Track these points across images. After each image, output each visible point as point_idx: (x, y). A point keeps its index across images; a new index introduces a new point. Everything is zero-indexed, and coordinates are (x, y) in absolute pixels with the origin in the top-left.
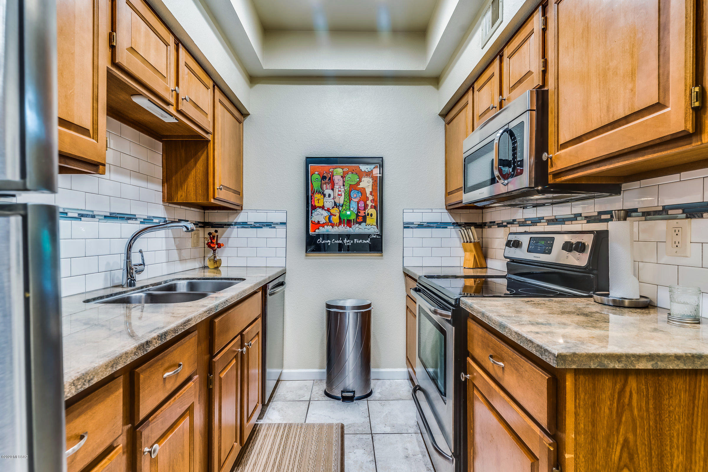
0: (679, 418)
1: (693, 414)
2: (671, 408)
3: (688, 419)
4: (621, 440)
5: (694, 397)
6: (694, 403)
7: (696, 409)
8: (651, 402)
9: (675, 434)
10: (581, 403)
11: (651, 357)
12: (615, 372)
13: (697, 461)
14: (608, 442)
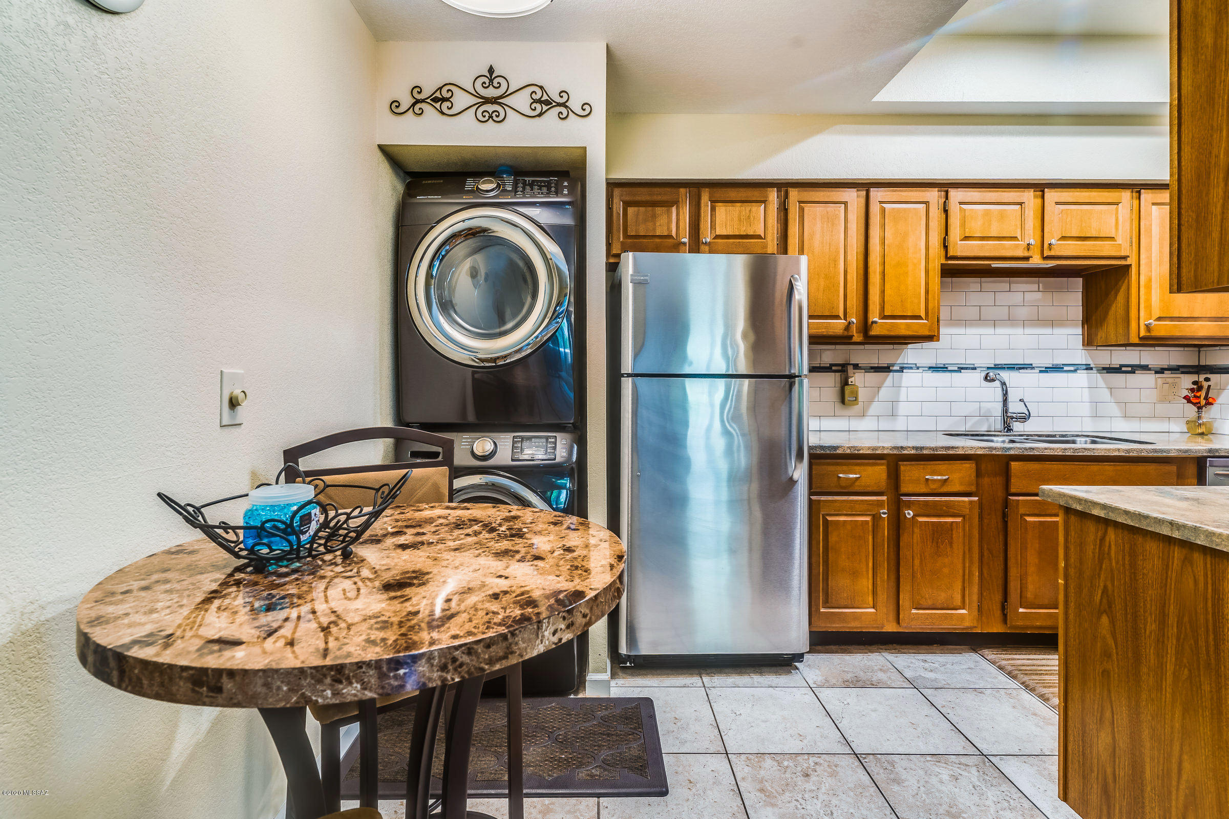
0: (1153, 583)
1: (1166, 585)
2: (1145, 571)
3: (1161, 588)
4: (1102, 585)
5: (1167, 566)
6: (1167, 573)
7: (1169, 580)
8: (1127, 558)
9: (1148, 599)
10: (1072, 540)
11: (1104, 507)
12: (1098, 519)
13: (1170, 636)
14: (1091, 583)
